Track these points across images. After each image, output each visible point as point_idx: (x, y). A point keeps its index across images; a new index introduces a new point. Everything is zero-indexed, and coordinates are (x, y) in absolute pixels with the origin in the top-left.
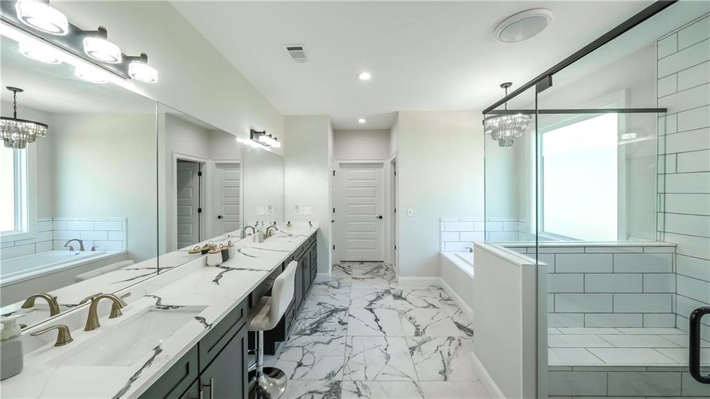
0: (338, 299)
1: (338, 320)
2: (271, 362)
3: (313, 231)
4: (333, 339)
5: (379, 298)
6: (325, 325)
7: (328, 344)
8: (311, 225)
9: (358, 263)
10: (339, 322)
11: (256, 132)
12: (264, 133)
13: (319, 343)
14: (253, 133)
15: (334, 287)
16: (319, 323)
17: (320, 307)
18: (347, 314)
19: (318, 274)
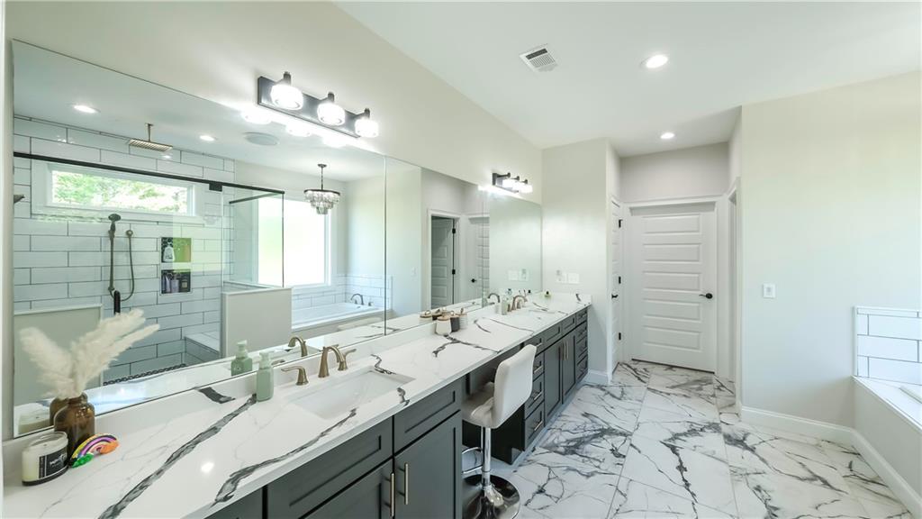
0: (618, 417)
1: (611, 448)
2: (504, 471)
3: (581, 307)
4: (596, 472)
5: (692, 432)
6: (588, 447)
7: (588, 477)
8: (579, 299)
9: (662, 368)
10: (612, 450)
11: (499, 176)
12: (509, 175)
13: (574, 470)
14: (497, 177)
15: (614, 396)
16: (580, 442)
17: (585, 419)
18: (628, 442)
19: (590, 371)
